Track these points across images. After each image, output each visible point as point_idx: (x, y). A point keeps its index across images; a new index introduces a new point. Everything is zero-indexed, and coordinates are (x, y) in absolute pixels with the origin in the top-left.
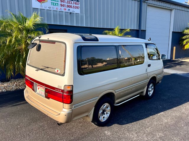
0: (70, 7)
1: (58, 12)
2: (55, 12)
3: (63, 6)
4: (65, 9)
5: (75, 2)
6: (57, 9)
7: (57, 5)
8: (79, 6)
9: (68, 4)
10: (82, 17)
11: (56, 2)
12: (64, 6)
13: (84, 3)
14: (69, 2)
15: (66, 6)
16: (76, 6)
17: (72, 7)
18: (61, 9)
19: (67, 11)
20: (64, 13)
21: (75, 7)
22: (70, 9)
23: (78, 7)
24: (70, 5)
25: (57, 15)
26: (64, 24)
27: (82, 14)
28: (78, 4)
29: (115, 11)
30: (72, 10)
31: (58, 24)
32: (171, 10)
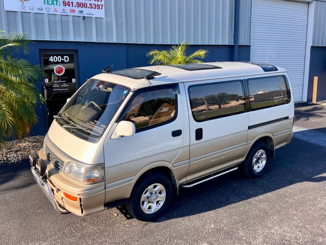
0: (85, 5)
1: (58, 18)
2: (52, 18)
3: (69, 5)
4: (74, 11)
6: (55, 10)
7: (55, 4)
8: (103, 3)
10: (109, 25)
12: (71, 4)
15: (75, 4)
16: (96, 3)
17: (88, 6)
18: (64, 10)
19: (76, 14)
20: (71, 19)
21: (93, 6)
22: (83, 9)
23: (101, 6)
24: (84, 2)
25: (55, 21)
26: (72, 39)
27: (109, 19)
29: (180, 10)
30: (86, 11)
31: (60, 39)
32: (308, 3)
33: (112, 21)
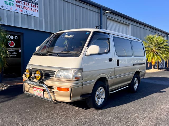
0: (28, 9)
1: (13, 13)
2: (9, 12)
3: (19, 7)
4: (22, 11)
5: (33, 5)
6: (11, 9)
7: (11, 5)
8: (38, 9)
9: (25, 6)
10: (41, 22)
11: (10, 2)
12: (20, 7)
13: (43, 7)
14: (26, 4)
15: (22, 7)
16: (34, 8)
17: (30, 9)
18: (16, 9)
19: (23, 12)
20: (20, 15)
21: (33, 10)
22: (27, 11)
23: (37, 11)
24: (28, 7)
25: (11, 15)
26: (20, 26)
27: (41, 18)
28: (37, 7)
30: (29, 12)
31: (13, 25)
32: (128, 25)
33: (42, 20)
